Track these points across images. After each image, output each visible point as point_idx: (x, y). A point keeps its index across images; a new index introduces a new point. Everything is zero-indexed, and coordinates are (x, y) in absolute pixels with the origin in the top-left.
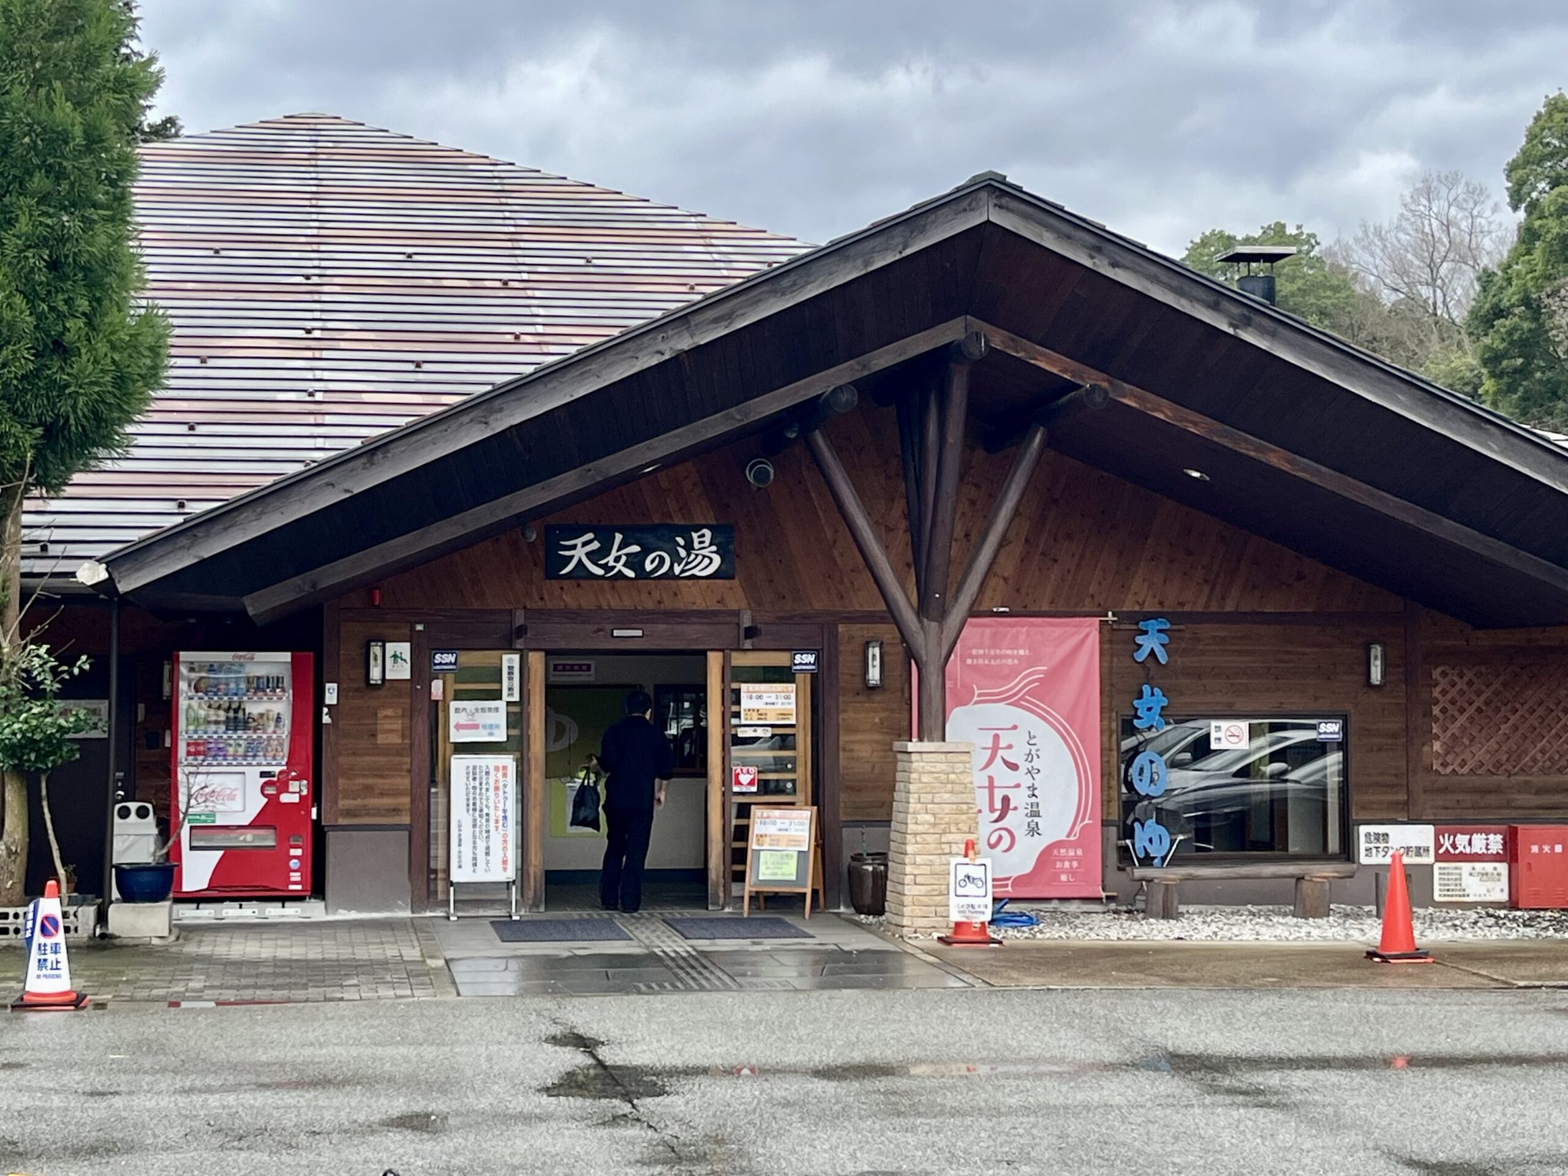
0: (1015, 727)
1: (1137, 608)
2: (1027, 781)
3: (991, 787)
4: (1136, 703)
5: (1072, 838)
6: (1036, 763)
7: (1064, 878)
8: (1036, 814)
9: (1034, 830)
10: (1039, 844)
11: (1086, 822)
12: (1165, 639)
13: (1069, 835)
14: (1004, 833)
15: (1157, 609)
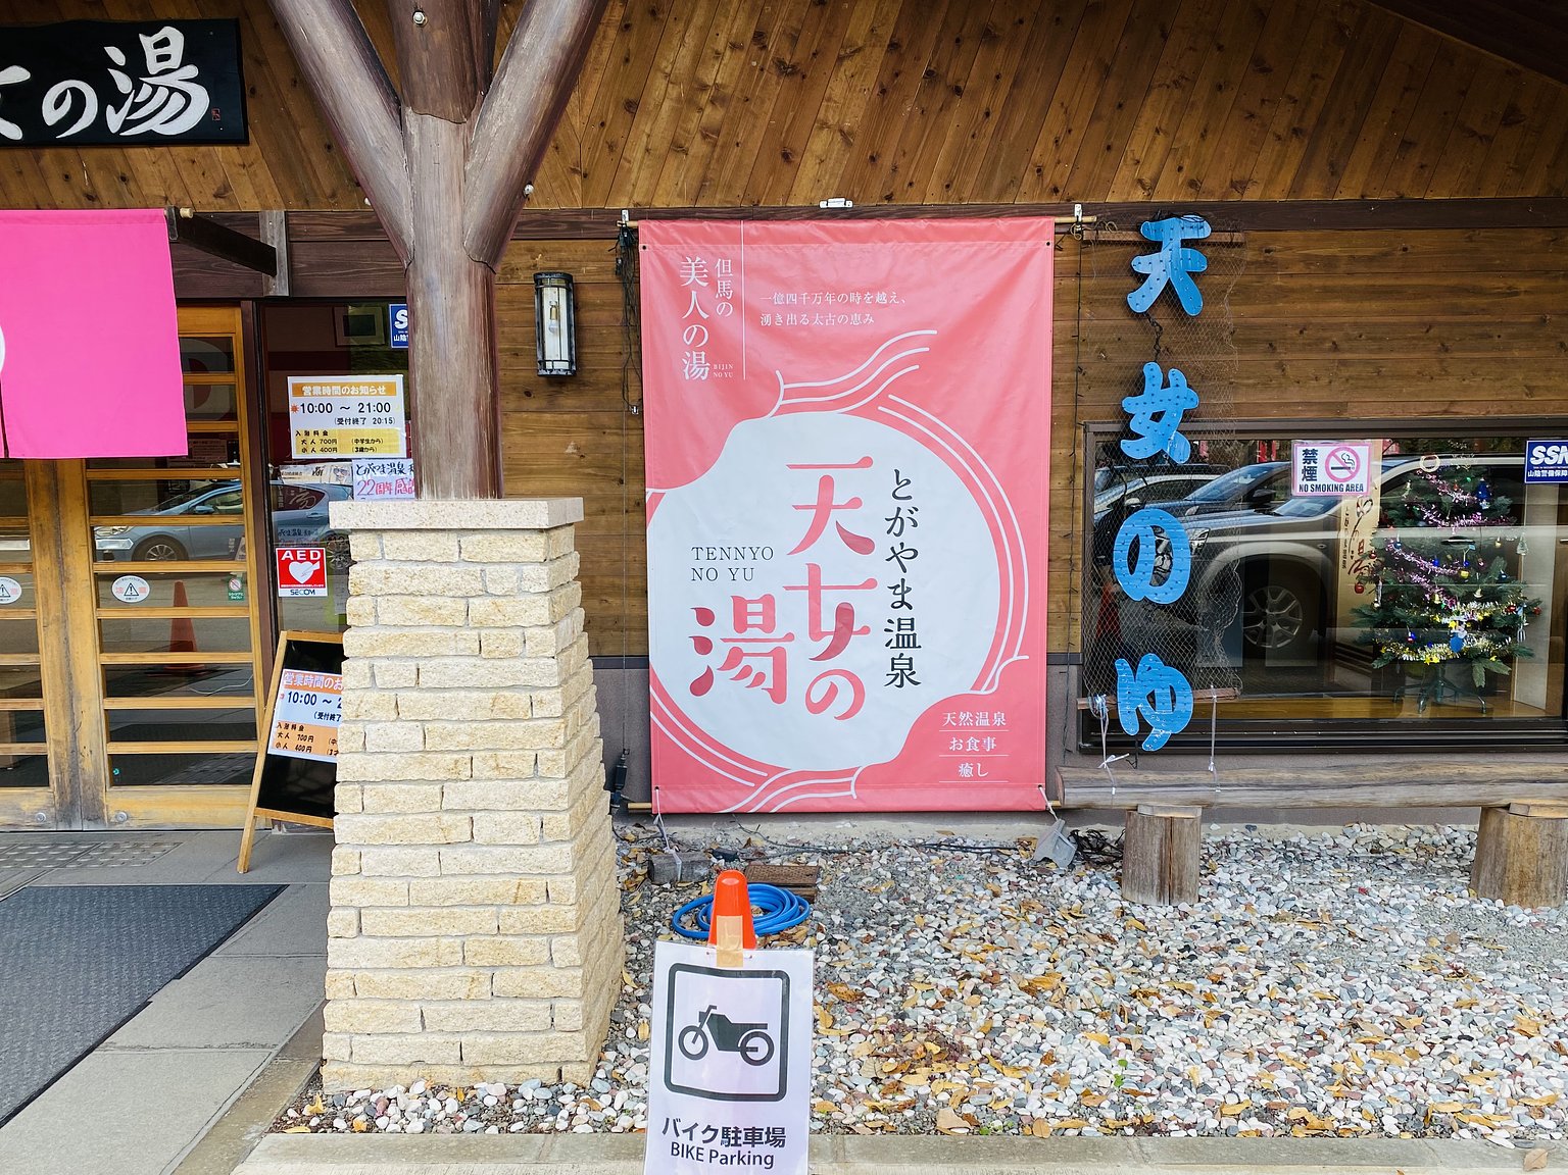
0: (866, 462)
1: (1139, 196)
2: (891, 574)
3: (815, 588)
4: (1130, 404)
5: (983, 692)
6: (910, 537)
7: (966, 770)
8: (907, 641)
9: (902, 674)
10: (915, 702)
11: (1015, 657)
12: (1198, 261)
13: (977, 685)
14: (841, 682)
15: (1184, 196)
